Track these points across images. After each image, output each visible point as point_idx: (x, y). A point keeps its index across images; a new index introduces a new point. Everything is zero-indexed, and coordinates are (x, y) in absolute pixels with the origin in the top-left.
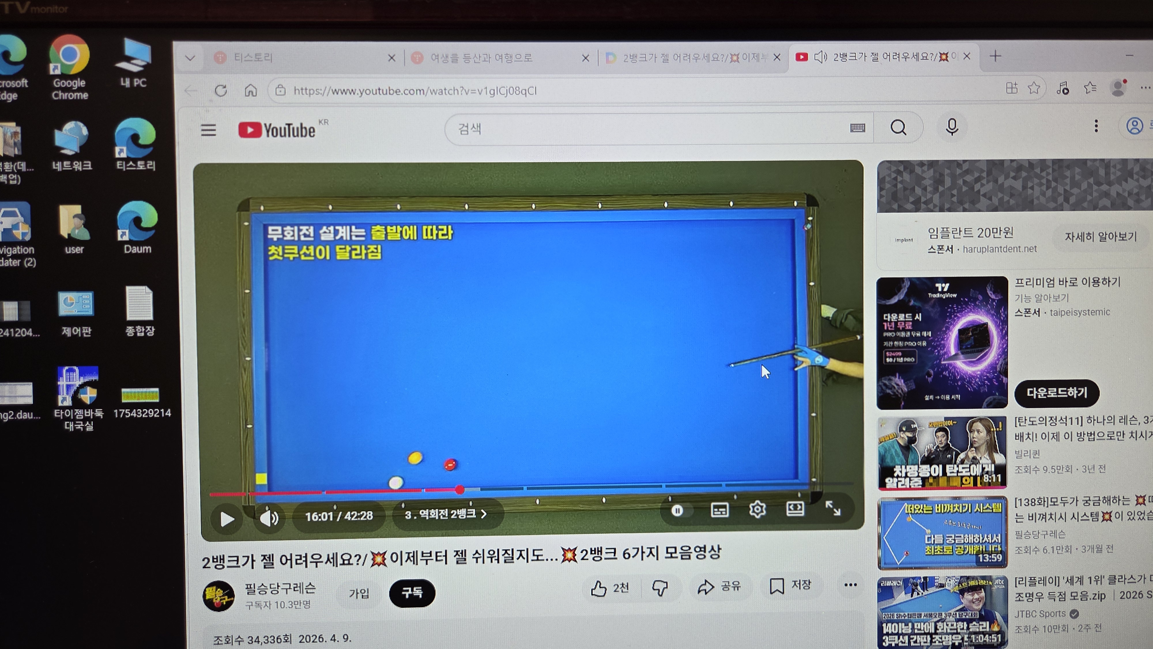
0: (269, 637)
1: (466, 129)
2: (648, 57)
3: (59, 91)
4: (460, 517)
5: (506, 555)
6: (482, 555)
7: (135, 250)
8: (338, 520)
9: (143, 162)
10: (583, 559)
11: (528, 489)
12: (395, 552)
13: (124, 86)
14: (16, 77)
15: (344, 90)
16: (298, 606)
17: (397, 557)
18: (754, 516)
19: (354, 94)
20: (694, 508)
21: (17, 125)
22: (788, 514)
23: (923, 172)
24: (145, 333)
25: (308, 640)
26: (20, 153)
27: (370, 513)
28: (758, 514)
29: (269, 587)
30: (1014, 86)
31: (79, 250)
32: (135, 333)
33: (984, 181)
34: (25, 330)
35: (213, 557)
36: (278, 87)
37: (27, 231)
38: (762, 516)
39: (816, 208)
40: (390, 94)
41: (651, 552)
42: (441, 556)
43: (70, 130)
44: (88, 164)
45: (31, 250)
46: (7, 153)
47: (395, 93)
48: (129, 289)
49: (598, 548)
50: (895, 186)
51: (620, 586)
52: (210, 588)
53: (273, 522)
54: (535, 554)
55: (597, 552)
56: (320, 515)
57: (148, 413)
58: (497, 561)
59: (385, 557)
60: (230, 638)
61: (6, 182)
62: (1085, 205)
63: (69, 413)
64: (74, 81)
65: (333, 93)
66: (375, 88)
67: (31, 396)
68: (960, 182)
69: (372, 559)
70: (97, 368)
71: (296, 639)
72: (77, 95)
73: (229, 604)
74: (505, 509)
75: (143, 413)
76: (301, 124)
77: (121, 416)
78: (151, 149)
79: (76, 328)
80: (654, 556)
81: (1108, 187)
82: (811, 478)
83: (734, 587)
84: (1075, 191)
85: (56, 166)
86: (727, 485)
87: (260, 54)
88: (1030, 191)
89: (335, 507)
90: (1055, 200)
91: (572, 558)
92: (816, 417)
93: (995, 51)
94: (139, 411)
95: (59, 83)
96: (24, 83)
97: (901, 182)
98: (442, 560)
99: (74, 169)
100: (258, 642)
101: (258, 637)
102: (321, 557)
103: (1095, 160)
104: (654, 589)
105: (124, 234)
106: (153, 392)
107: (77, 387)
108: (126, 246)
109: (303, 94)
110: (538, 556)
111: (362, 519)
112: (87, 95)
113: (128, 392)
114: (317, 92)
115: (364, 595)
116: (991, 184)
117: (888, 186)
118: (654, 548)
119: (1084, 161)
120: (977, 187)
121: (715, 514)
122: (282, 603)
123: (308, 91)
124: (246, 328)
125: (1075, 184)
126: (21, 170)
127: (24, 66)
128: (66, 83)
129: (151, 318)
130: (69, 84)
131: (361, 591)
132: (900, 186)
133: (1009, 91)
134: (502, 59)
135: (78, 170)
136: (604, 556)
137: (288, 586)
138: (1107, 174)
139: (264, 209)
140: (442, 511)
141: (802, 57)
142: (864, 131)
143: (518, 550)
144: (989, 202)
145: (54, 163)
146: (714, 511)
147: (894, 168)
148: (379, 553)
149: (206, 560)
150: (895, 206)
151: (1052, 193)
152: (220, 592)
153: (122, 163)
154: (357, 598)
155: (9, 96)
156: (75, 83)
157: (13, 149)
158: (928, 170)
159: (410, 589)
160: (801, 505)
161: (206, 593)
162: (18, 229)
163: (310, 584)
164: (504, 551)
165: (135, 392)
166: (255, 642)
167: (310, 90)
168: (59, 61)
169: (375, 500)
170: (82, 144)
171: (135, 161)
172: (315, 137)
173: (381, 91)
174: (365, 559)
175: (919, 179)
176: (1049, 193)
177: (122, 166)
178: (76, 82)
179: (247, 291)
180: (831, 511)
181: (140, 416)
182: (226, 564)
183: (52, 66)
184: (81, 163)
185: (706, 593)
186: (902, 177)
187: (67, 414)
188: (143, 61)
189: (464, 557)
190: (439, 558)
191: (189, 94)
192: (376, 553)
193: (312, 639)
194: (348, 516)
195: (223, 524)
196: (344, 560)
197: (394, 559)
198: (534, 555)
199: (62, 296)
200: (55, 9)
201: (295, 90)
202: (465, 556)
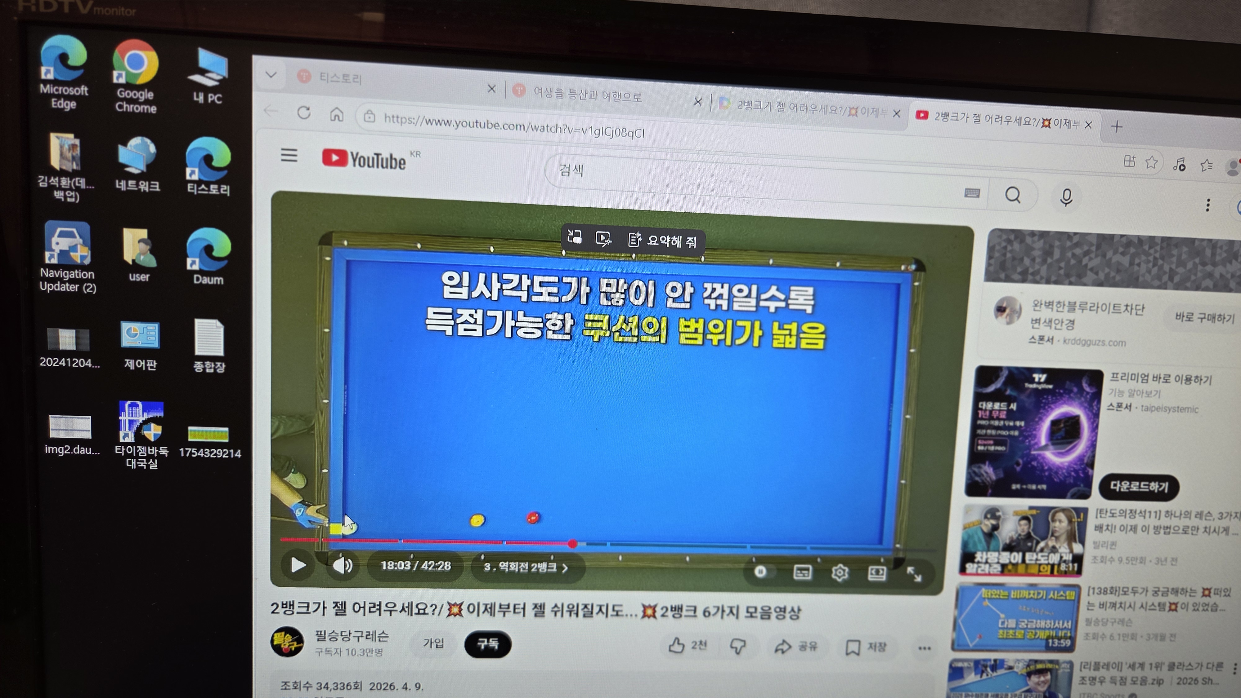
0: (339, 683)
1: (568, 169)
2: (764, 105)
3: (123, 102)
4: (540, 570)
5: (586, 610)
6: (561, 609)
7: (206, 280)
8: (415, 569)
9: (216, 186)
10: (663, 616)
11: (611, 545)
12: (471, 602)
13: (197, 102)
14: (75, 83)
15: (439, 121)
16: (370, 654)
17: (474, 609)
18: (835, 581)
19: (449, 125)
20: (778, 569)
21: (76, 137)
22: (871, 578)
23: (1033, 242)
24: (215, 369)
25: (379, 688)
26: (79, 168)
27: (448, 564)
28: (839, 577)
29: (340, 634)
30: (1132, 159)
31: (145, 277)
32: (204, 369)
33: (1093, 255)
34: (84, 361)
35: (282, 602)
36: (367, 113)
37: (86, 254)
38: (844, 580)
39: (923, 273)
40: (488, 127)
41: (731, 612)
42: (519, 608)
43: (136, 146)
44: (156, 184)
45: (90, 275)
46: (64, 168)
47: (493, 128)
48: (199, 323)
49: (678, 606)
50: (1004, 255)
51: (698, 643)
52: (279, 634)
53: (347, 569)
54: (616, 608)
55: (677, 610)
56: (396, 563)
57: (216, 454)
58: (575, 615)
59: (462, 607)
60: (299, 684)
61: (63, 200)
62: (1188, 284)
63: (132, 450)
64: (140, 92)
65: (427, 124)
66: (472, 120)
67: (89, 431)
68: (1069, 254)
69: (449, 610)
70: (162, 403)
71: (366, 687)
72: (144, 109)
73: (298, 650)
74: (587, 564)
75: (211, 453)
76: (391, 156)
77: (188, 455)
78: (225, 172)
79: (140, 361)
80: (733, 614)
81: (1212, 268)
82: (895, 544)
83: (811, 648)
84: (1181, 270)
85: (120, 185)
86: (812, 548)
87: (348, 75)
88: (1136, 268)
89: (412, 556)
90: (1159, 278)
91: (652, 614)
92: (905, 485)
93: (1117, 121)
94: (207, 451)
95: (123, 93)
96: (84, 91)
97: (1011, 251)
98: (520, 612)
99: (140, 189)
100: (327, 688)
101: (327, 684)
102: (395, 606)
103: (1203, 240)
104: (732, 647)
105: (193, 263)
106: (222, 432)
107: (140, 423)
108: (195, 276)
109: (394, 122)
110: (617, 612)
111: (439, 569)
112: (155, 109)
113: (195, 431)
114: (410, 120)
115: (438, 644)
116: (1099, 258)
117: (997, 255)
118: (734, 607)
119: (1193, 241)
120: (1085, 261)
121: (797, 576)
122: (354, 651)
123: (399, 120)
124: (325, 371)
125: (1181, 263)
126: (80, 187)
127: (84, 72)
128: (132, 94)
129: (221, 353)
130: (135, 95)
131: (435, 641)
132: (1009, 255)
133: (1127, 164)
134: (609, 97)
135: (145, 191)
136: (684, 613)
137: (359, 634)
138: (1213, 254)
139: (348, 244)
140: (522, 564)
141: (922, 115)
142: (978, 196)
143: (598, 605)
144: (1095, 277)
145: (117, 181)
146: (797, 573)
147: (1004, 237)
148: (455, 603)
149: (275, 606)
150: (1003, 276)
151: (1159, 269)
152: (289, 638)
153: (194, 186)
154: (431, 647)
155: (67, 105)
156: (141, 95)
157: (70, 164)
158: (1039, 240)
159: (486, 640)
160: (883, 570)
161: (275, 638)
162: (77, 251)
163: (383, 632)
164: (583, 607)
165: (202, 431)
166: (324, 688)
167: (402, 118)
168: (124, 69)
169: (453, 550)
170: (149, 162)
171: (208, 184)
172: (406, 169)
173: (478, 124)
174: (441, 608)
175: (1029, 249)
176: (1155, 270)
177: (193, 189)
178: (143, 93)
179: (327, 330)
180: (912, 577)
181: (208, 456)
182: (296, 610)
183: (115, 74)
184: (147, 183)
185: (783, 652)
186: (1012, 245)
187: (129, 450)
188: (218, 74)
189: (542, 610)
190: (517, 611)
191: (268, 114)
192: (453, 603)
193: (383, 688)
194: (425, 566)
195: (293, 570)
196: (419, 610)
197: (471, 609)
198: (614, 610)
199: (125, 326)
200: (121, 11)
201: (386, 118)
202: (544, 609)
